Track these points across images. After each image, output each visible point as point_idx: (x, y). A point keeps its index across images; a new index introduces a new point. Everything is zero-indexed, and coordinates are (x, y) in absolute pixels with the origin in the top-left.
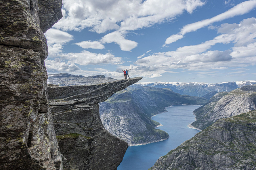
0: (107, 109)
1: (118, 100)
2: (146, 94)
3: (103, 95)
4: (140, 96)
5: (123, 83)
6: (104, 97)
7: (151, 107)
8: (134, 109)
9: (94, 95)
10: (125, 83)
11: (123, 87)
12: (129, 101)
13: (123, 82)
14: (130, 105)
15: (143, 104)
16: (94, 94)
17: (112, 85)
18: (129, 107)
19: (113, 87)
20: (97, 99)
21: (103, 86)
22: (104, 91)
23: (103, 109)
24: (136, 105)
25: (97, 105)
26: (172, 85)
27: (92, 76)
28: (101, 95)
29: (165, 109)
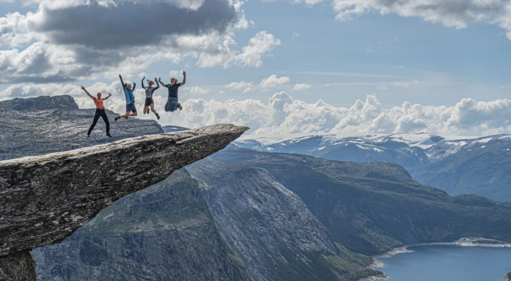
0: (88, 267)
1: (143, 219)
2: (278, 192)
3: (52, 214)
4: (250, 200)
5: (151, 157)
6: (56, 222)
7: (305, 253)
8: (221, 266)
9: (11, 213)
10: (161, 154)
11: (152, 176)
12: (194, 222)
13: (151, 151)
14: (201, 247)
15: (263, 239)
16: (8, 210)
17: (98, 162)
18: (195, 255)
19: (104, 172)
20: (25, 234)
21: (52, 169)
22: (57, 195)
23: (65, 263)
24: (232, 243)
25: (22, 262)
26: (404, 145)
27: (13, 102)
28: (44, 214)
29: (372, 262)
